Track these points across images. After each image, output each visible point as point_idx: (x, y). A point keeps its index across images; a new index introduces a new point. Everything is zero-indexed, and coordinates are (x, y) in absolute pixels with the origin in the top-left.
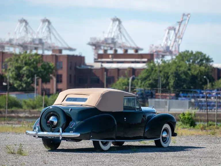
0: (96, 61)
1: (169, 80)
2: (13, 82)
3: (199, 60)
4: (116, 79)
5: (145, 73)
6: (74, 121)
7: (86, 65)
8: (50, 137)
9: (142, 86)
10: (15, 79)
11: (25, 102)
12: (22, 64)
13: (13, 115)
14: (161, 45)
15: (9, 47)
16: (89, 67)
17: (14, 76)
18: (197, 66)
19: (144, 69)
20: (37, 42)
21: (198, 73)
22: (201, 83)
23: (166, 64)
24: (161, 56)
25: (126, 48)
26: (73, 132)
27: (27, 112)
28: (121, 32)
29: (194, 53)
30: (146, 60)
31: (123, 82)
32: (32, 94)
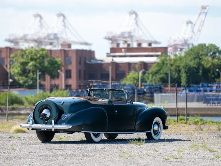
0: (108, 55)
1: (180, 74)
2: (18, 78)
3: (211, 53)
4: (127, 74)
5: (156, 67)
6: (66, 114)
7: (96, 60)
8: (43, 129)
9: (153, 81)
10: (21, 75)
11: (26, 99)
12: (28, 60)
13: (14, 112)
14: (178, 38)
15: (23, 42)
16: (99, 62)
17: (20, 72)
18: (210, 59)
19: (155, 63)
20: (52, 37)
21: (211, 66)
22: (213, 76)
23: (177, 58)
24: (179, 50)
25: (140, 42)
26: (65, 124)
27: (29, 108)
28: (138, 25)
29: (207, 45)
30: (159, 53)
31: (134, 76)
32: (35, 90)
